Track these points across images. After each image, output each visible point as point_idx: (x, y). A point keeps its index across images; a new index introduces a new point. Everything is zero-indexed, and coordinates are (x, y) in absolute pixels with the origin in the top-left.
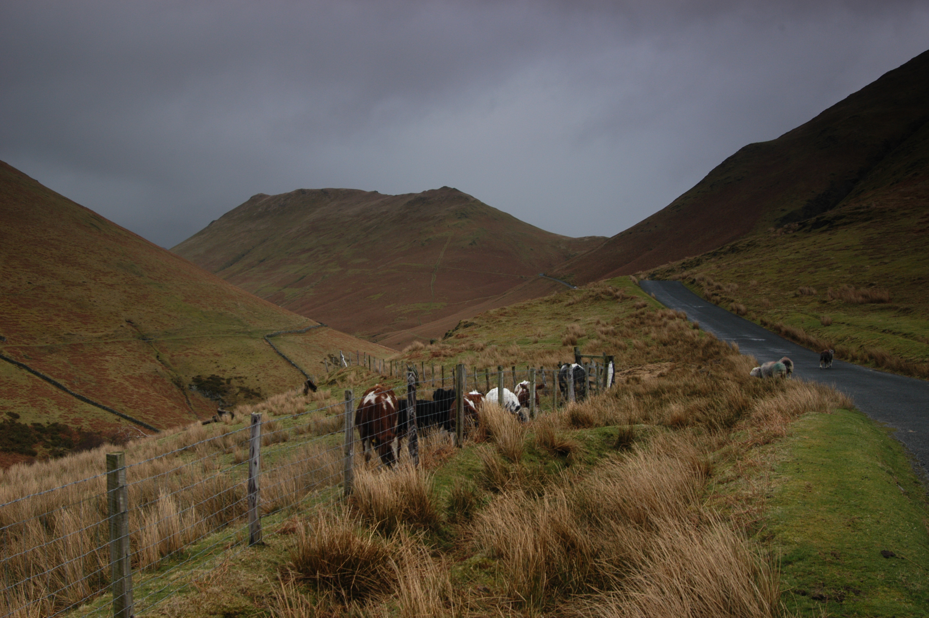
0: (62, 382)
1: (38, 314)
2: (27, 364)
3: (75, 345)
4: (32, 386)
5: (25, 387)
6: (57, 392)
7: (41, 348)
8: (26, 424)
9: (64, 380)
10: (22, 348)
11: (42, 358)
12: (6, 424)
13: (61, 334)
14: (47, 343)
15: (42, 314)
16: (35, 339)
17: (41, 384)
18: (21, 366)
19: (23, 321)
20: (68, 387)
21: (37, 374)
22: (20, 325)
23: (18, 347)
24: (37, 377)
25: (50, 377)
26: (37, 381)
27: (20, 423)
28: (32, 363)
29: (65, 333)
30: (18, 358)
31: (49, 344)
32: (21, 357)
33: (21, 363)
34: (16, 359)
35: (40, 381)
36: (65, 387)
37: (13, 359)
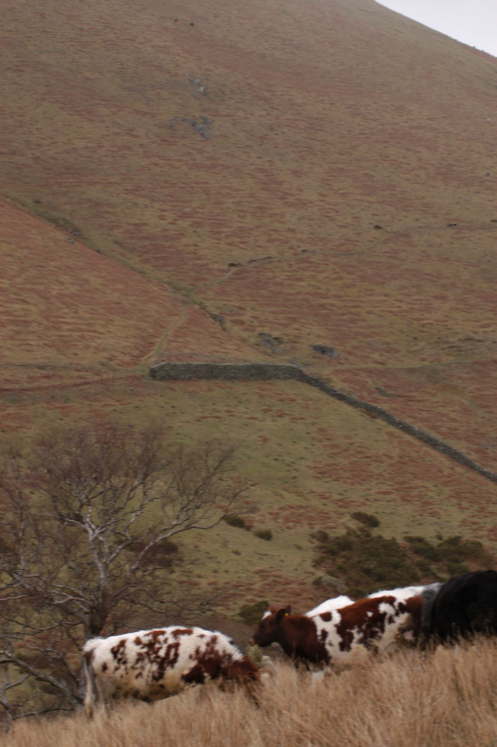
0: (460, 447)
1: (399, 297)
2: (385, 407)
3: (483, 364)
4: (401, 457)
5: (384, 458)
6: (452, 469)
7: (411, 371)
8: (394, 539)
9: (464, 444)
10: (370, 372)
11: (414, 394)
12: (353, 539)
13: (452, 340)
14: (423, 360)
15: (409, 295)
16: (397, 351)
17: (417, 452)
18: (372, 412)
19: (369, 312)
20: (473, 457)
21: (407, 429)
22: (363, 320)
23: (363, 370)
24: (408, 437)
25: (433, 435)
26: (409, 444)
27: (380, 537)
28: (394, 405)
29: (460, 337)
30: (365, 394)
31: (426, 363)
32: (370, 393)
33: (373, 404)
34: (362, 397)
35: (414, 446)
36: (469, 457)
37: (355, 397)
